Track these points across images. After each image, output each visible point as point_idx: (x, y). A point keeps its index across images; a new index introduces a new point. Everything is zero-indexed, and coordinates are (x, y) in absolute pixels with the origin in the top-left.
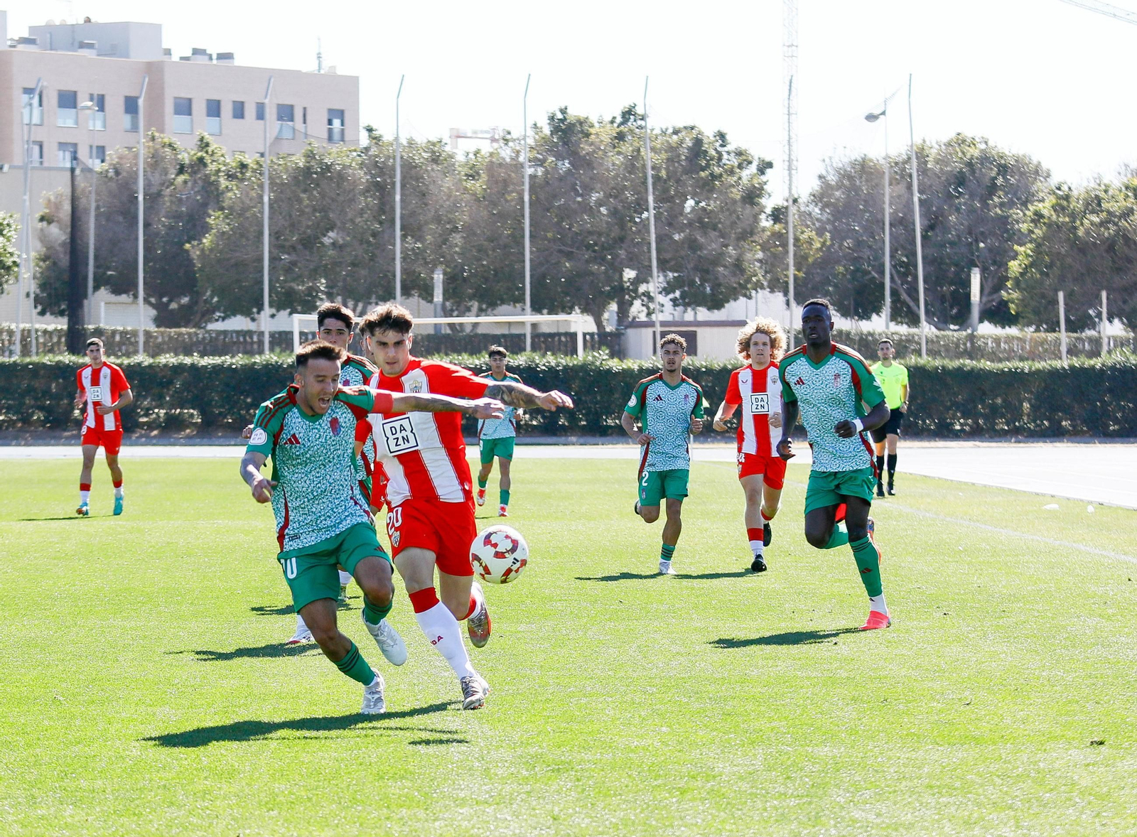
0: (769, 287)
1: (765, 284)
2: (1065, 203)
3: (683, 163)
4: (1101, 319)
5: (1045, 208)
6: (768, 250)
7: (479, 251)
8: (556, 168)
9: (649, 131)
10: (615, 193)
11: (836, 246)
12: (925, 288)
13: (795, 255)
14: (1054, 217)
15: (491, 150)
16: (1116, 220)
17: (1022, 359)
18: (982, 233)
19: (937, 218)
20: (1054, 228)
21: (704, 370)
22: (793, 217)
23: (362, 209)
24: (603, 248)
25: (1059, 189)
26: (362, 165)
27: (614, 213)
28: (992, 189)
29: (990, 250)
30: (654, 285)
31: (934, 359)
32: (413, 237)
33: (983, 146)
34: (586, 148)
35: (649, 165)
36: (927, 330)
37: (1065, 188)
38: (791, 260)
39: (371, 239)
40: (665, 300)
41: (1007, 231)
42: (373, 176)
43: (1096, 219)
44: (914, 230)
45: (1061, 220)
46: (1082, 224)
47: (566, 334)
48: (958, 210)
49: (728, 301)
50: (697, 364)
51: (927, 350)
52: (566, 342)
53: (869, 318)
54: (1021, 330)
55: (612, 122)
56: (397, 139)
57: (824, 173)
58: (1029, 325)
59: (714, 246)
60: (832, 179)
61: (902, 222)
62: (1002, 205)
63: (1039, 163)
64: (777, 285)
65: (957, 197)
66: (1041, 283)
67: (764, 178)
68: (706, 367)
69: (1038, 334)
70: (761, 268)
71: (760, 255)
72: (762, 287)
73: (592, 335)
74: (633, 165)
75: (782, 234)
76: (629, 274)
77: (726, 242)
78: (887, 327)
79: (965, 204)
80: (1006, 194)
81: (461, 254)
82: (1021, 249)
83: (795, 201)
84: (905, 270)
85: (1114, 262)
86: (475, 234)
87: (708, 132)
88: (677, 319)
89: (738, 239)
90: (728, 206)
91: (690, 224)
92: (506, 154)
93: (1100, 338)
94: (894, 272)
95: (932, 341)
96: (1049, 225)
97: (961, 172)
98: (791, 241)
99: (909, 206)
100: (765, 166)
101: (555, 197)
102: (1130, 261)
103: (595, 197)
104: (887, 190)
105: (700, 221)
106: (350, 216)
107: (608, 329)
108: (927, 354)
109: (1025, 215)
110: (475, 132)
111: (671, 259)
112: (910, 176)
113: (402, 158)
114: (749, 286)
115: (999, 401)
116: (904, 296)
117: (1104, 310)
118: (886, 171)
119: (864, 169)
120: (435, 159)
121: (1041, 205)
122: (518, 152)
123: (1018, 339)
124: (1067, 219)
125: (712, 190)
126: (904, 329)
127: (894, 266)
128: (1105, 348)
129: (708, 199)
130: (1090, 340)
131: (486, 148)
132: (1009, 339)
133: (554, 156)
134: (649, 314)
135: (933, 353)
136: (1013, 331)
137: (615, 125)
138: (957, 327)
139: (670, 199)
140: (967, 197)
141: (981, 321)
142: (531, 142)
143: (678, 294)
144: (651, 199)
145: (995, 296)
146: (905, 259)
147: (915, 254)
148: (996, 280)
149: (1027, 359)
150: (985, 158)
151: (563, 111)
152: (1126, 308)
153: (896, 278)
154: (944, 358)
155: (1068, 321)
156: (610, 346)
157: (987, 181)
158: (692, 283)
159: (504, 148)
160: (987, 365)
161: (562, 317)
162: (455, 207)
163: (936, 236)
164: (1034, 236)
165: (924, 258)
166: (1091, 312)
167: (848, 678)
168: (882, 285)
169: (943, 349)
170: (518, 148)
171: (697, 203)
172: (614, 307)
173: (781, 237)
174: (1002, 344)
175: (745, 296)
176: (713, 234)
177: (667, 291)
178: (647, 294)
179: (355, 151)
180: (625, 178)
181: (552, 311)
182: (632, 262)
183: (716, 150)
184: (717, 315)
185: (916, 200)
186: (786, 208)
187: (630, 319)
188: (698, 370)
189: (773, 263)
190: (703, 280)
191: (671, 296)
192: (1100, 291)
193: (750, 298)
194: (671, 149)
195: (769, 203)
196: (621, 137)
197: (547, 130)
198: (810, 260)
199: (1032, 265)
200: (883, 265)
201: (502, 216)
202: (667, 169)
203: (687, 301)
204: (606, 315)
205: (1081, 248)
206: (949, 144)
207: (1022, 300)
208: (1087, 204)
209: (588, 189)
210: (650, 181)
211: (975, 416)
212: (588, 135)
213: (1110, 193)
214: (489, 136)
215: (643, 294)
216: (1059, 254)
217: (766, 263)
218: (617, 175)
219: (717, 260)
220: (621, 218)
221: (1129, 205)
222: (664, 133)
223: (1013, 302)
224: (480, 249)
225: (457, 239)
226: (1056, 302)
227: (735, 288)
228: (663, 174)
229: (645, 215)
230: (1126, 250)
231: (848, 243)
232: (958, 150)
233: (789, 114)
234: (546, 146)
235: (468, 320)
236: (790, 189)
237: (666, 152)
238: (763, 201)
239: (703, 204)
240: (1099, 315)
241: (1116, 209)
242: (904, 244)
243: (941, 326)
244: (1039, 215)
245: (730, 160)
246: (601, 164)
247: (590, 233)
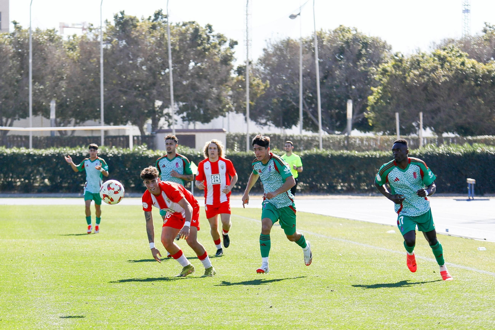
0: (235, 110)
1: (233, 109)
2: (400, 64)
3: (188, 42)
4: (419, 128)
5: (389, 66)
6: (235, 90)
7: (75, 90)
8: (118, 45)
9: (169, 24)
10: (151, 58)
11: (273, 88)
12: (322, 112)
13: (250, 93)
14: (394, 72)
15: (83, 35)
16: (428, 73)
17: (375, 150)
18: (354, 81)
19: (328, 72)
20: (393, 78)
21: (199, 156)
22: (249, 72)
23: (11, 67)
24: (144, 89)
25: (396, 56)
26: (11, 43)
27: (150, 69)
28: (359, 56)
29: (358, 90)
30: (171, 110)
31: (327, 150)
32: (39, 82)
33: (354, 32)
34: (134, 34)
35: (169, 43)
36: (323, 134)
37: (400, 55)
38: (247, 95)
39: (16, 84)
40: (178, 118)
41: (367, 79)
42: (17, 49)
43: (417, 72)
44: (316, 79)
45: (397, 73)
46: (409, 75)
47: (123, 136)
48: (340, 68)
49: (212, 118)
50: (196, 153)
51: (323, 145)
52: (123, 141)
53: (290, 128)
54: (375, 134)
55: (149, 19)
56: (30, 28)
57: (266, 47)
58: (379, 131)
59: (205, 88)
60: (271, 50)
61: (310, 75)
62: (365, 65)
63: (385, 41)
64: (240, 109)
65: (340, 61)
66: (386, 108)
67: (233, 50)
68: (200, 155)
69: (384, 137)
70: (231, 100)
71: (231, 93)
72: (232, 111)
73: (138, 137)
74: (161, 42)
75: (243, 81)
76: (158, 103)
77: (212, 85)
78: (301, 132)
79: (344, 64)
80: (367, 59)
81: (66, 92)
82: (375, 89)
83: (250, 63)
84: (311, 101)
85: (427, 96)
86: (73, 81)
87: (202, 25)
88: (185, 128)
89: (218, 84)
90: (213, 66)
91: (192, 76)
92: (90, 37)
93: (419, 138)
94: (305, 102)
95: (326, 141)
96: (391, 76)
97: (342, 47)
98: (248, 85)
99: (313, 65)
100: (233, 44)
101: (117, 60)
102: (435, 95)
103: (140, 60)
104: (301, 57)
105: (198, 74)
106: (4, 70)
107: (147, 133)
108: (323, 148)
109: (377, 70)
110: (73, 25)
111: (181, 95)
112: (314, 49)
113: (33, 39)
114: (224, 110)
115: (362, 173)
116: (310, 115)
117: (421, 123)
118: (301, 46)
119: (289, 45)
120: (51, 40)
121: (386, 65)
122: (97, 36)
123: (374, 139)
124: (401, 73)
125: (204, 57)
126: (309, 134)
127: (304, 99)
128: (422, 144)
129: (202, 62)
130: (413, 139)
131: (80, 33)
132: (368, 139)
133: (117, 38)
134: (169, 126)
135: (326, 147)
136: (370, 135)
137: (151, 21)
138: (339, 133)
139: (181, 62)
140: (345, 60)
141: (353, 129)
142: (104, 30)
143: (185, 114)
144: (170, 62)
145: (361, 115)
146: (311, 95)
147: (316, 92)
148: (361, 107)
149: (378, 150)
150: (356, 39)
151: (122, 13)
152: (434, 122)
153: (306, 105)
154: (332, 150)
155: (401, 129)
156: (147, 143)
157: (356, 52)
158: (193, 108)
159: (90, 33)
160: (356, 153)
161: (121, 127)
162: (62, 67)
163: (328, 82)
164: (382, 82)
165: (321, 94)
166: (414, 124)
167: (278, 326)
168: (298, 109)
169: (331, 145)
170: (97, 33)
171: (196, 64)
172: (150, 121)
173: (242, 83)
174: (365, 142)
175: (222, 115)
176: (205, 81)
177: (179, 112)
178: (168, 114)
179: (7, 34)
180: (156, 51)
181: (116, 124)
182: (160, 96)
183: (206, 34)
184: (207, 126)
185: (317, 62)
186: (245, 67)
187: (159, 128)
188: (196, 156)
189: (238, 97)
190: (199, 107)
191: (181, 115)
192: (419, 112)
193: (225, 116)
194: (182, 35)
195: (235, 64)
196: (154, 27)
197: (113, 24)
198: (258, 95)
199: (381, 98)
200: (298, 98)
201: (88, 71)
202: (179, 45)
203: (190, 118)
204: (145, 126)
205: (409, 89)
206: (335, 32)
207: (375, 118)
208: (412, 65)
209: (136, 56)
210: (170, 52)
211: (349, 182)
212: (135, 26)
213: (425, 57)
214: (81, 26)
215: (166, 114)
216: (396, 92)
217: (234, 97)
218: (152, 49)
219: (207, 95)
220: (154, 72)
221: (435, 65)
222: (177, 25)
223: (370, 119)
224: (76, 90)
225: (63, 84)
226: (394, 119)
227: (217, 111)
228: (177, 48)
229: (167, 70)
230: (434, 89)
231: (279, 86)
232: (340, 34)
233: (247, 15)
234: (112, 32)
235: (69, 128)
236: (247, 56)
237: (179, 36)
238: (232, 63)
239: (199, 65)
240: (418, 126)
241: (428, 67)
242: (310, 87)
243: (330, 132)
244: (385, 71)
245: (214, 40)
246: (143, 43)
247: (137, 81)
